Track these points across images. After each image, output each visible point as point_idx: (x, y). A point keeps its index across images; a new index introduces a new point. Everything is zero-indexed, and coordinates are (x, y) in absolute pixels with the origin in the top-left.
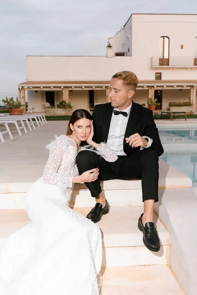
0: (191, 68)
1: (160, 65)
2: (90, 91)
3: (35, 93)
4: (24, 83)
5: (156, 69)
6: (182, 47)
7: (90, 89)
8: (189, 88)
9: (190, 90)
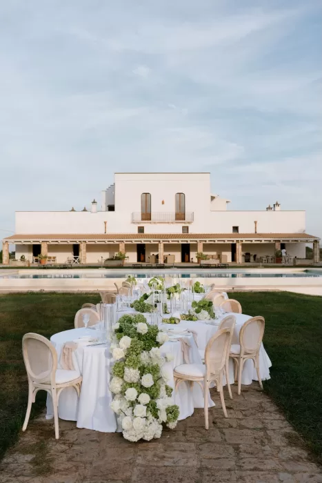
0: (172, 223)
1: (142, 219)
2: (74, 245)
3: (21, 248)
4: (9, 238)
5: (138, 223)
6: (163, 203)
7: (75, 243)
8: (157, 243)
9: (157, 245)
